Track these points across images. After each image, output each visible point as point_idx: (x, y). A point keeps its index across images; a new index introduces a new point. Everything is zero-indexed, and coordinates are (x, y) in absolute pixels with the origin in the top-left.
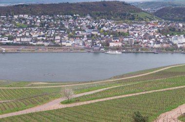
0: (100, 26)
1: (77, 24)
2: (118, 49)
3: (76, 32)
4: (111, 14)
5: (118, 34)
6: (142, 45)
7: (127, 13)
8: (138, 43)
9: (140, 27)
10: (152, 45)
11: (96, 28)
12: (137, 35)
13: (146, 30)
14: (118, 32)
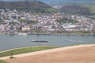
0: (21, 16)
1: (6, 15)
2: (26, 32)
3: (3, 20)
4: (30, 9)
5: (30, 22)
6: (43, 29)
7: (41, 9)
8: (41, 28)
9: (46, 18)
10: (49, 29)
11: (17, 18)
12: (42, 22)
13: (49, 19)
14: (31, 20)
